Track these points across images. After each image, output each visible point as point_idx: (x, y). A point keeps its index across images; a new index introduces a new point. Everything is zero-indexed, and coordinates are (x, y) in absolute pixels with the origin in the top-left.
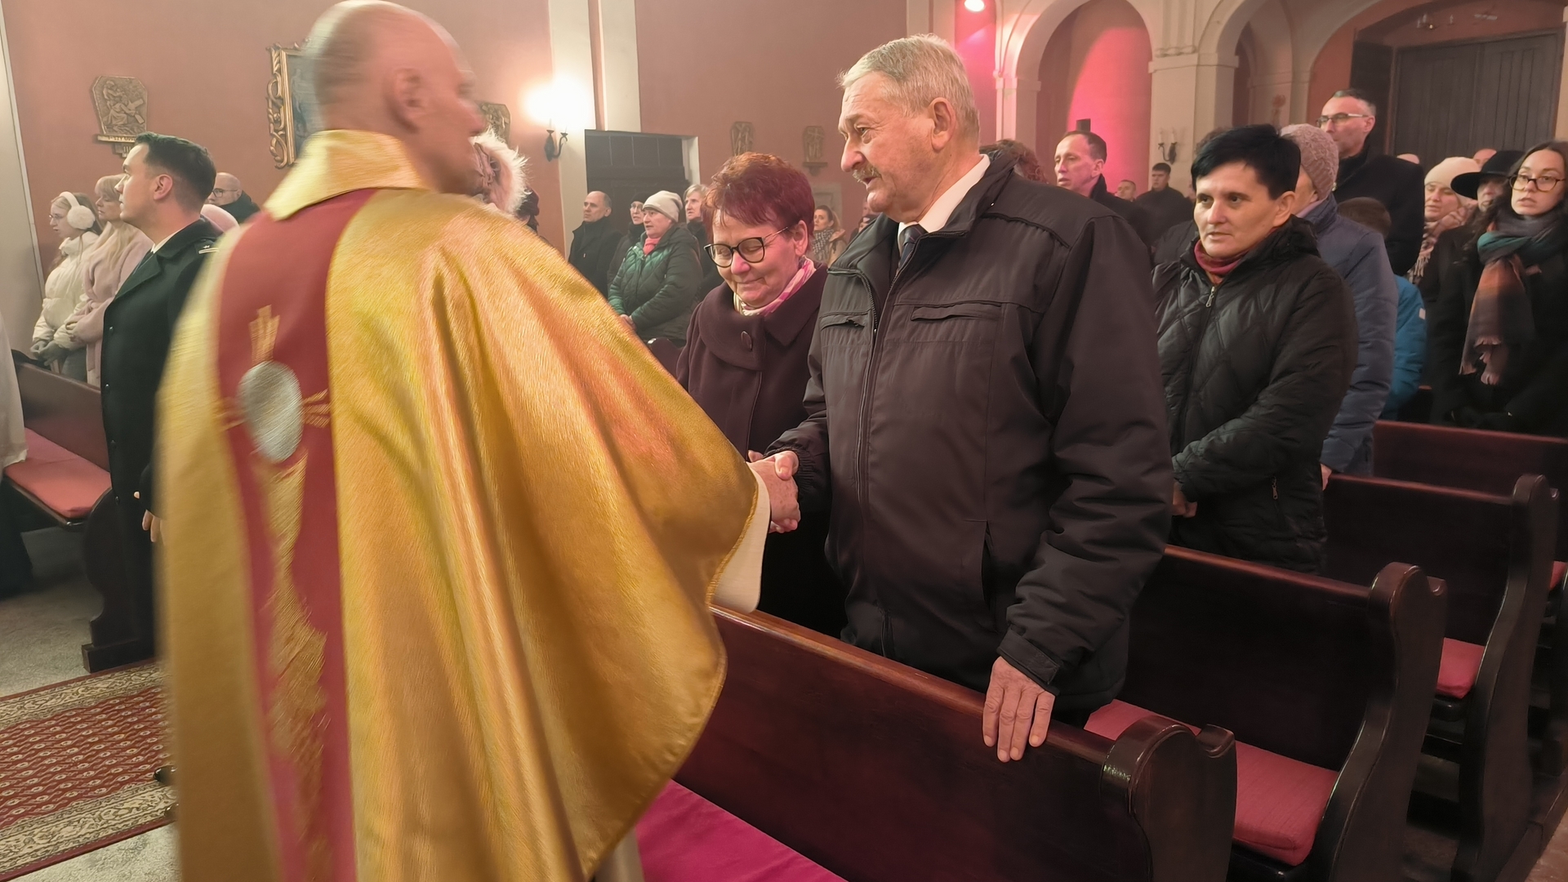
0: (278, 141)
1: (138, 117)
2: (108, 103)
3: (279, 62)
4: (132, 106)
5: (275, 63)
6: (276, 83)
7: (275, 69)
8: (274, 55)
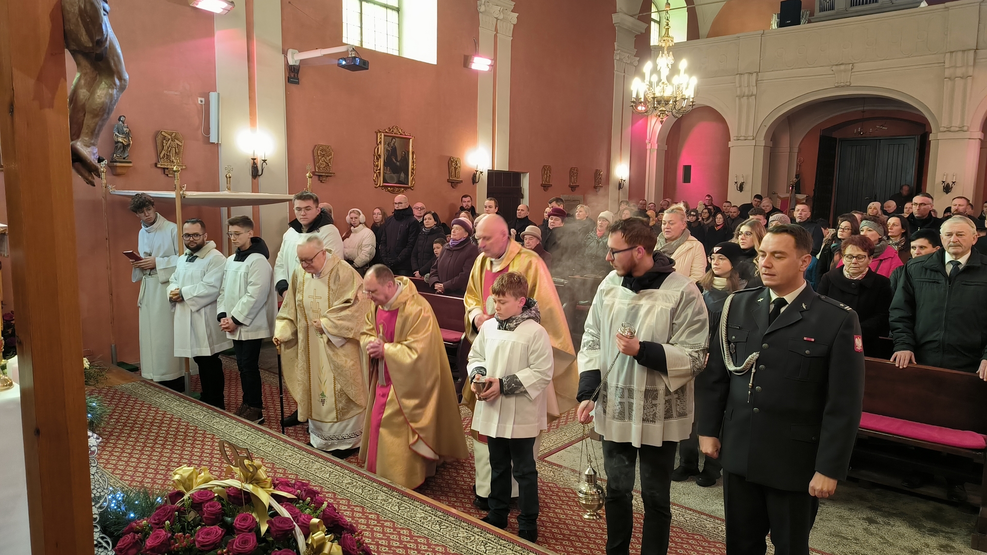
0: (377, 176)
1: (329, 163)
2: (319, 157)
3: (381, 138)
4: (328, 158)
5: (378, 139)
6: (378, 149)
7: (379, 141)
8: (379, 135)
